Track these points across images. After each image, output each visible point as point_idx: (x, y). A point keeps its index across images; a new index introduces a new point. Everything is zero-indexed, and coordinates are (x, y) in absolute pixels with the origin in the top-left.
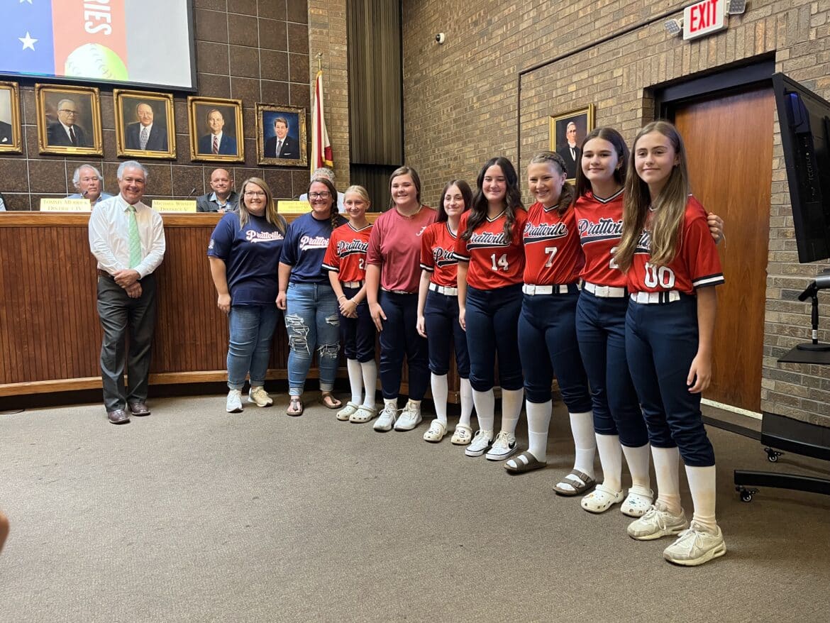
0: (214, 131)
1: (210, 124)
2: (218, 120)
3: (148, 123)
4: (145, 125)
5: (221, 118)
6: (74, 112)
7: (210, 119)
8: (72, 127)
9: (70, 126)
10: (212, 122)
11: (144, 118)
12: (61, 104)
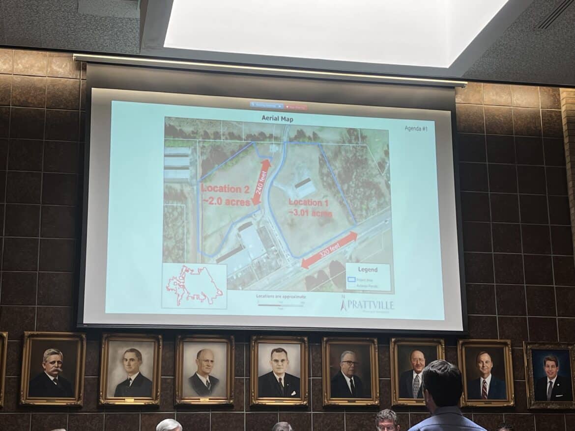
0: (483, 375)
1: (479, 367)
2: (486, 362)
3: (420, 370)
4: (418, 372)
5: (490, 361)
6: (354, 363)
7: (479, 362)
8: (352, 379)
9: (350, 378)
10: (481, 365)
11: (418, 365)
12: (343, 356)
